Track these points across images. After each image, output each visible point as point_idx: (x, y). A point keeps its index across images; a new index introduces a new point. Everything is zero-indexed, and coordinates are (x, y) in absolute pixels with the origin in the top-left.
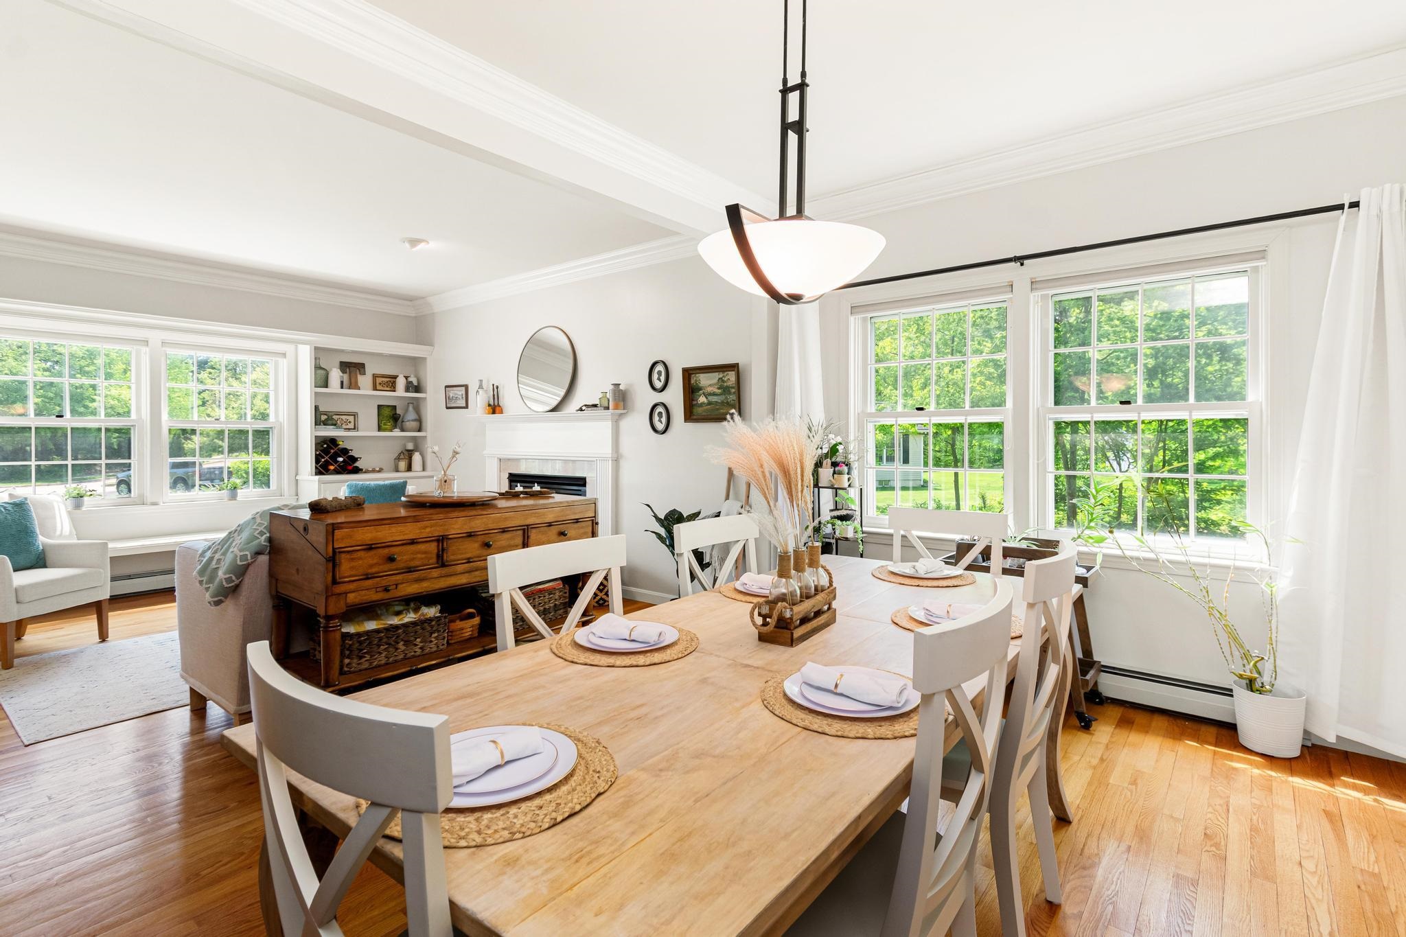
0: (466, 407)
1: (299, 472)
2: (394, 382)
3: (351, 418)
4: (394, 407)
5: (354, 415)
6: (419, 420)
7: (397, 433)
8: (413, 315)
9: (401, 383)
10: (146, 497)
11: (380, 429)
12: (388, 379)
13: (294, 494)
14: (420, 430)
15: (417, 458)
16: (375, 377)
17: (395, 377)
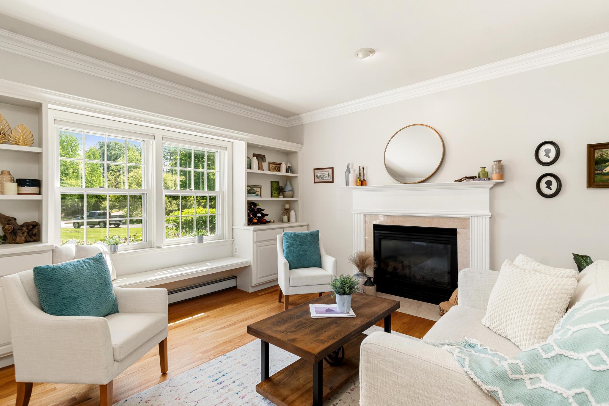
0: (333, 182)
1: (234, 224)
2: (280, 168)
3: (258, 189)
4: (278, 183)
5: (260, 187)
6: (292, 190)
7: (281, 198)
8: (287, 127)
9: (284, 167)
10: (153, 243)
11: (272, 196)
12: (275, 165)
13: (232, 238)
14: (292, 197)
15: (292, 213)
16: (270, 163)
17: (280, 164)
